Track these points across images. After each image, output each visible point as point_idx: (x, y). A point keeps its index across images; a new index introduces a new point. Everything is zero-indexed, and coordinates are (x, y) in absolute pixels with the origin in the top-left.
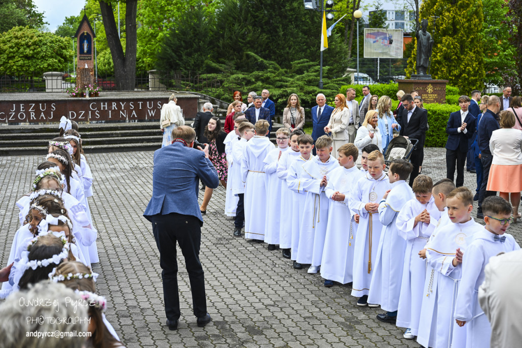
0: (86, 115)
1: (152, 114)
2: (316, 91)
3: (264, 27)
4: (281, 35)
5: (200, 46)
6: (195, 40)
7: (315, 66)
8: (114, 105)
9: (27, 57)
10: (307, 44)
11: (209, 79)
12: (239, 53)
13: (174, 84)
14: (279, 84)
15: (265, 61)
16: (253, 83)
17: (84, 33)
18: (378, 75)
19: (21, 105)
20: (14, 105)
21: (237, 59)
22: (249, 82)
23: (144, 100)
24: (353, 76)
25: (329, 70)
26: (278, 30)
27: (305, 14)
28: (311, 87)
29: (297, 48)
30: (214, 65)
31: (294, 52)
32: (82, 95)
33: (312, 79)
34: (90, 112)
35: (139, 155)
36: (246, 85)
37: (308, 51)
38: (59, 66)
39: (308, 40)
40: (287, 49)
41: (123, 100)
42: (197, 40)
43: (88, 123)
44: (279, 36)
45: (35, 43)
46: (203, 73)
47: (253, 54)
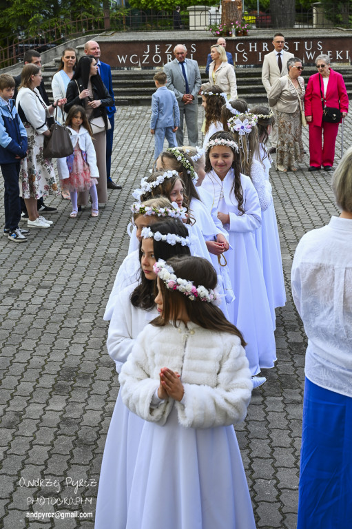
1: (311, 57)
8: (265, 46)
13: (341, 19)
19: (156, 46)
23: (301, 40)
32: (227, 33)
34: (236, 54)
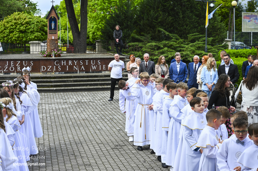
0: (52, 69)
1: (94, 68)
2: (202, 54)
3: (170, 12)
4: (181, 18)
5: (128, 25)
6: (125, 20)
7: (203, 37)
8: (70, 62)
9: (21, 32)
10: (198, 23)
11: (133, 46)
12: (153, 29)
13: (111, 49)
14: (179, 49)
15: (170, 34)
16: (162, 48)
17: (52, 17)
18: (252, 43)
19: (12, 62)
20: (7, 62)
21: (152, 33)
22: (159, 48)
23: (89, 59)
24: (230, 44)
25: (213, 40)
26: (179, 14)
27: (198, 4)
28: (200, 51)
29: (192, 25)
30: (137, 37)
31: (189, 28)
32: (50, 56)
33: (201, 46)
34: (55, 66)
35: (84, 94)
36: (158, 50)
37: (199, 27)
38: (42, 37)
39: (199, 21)
40: (185, 26)
41: (76, 59)
42: (126, 21)
43: (53, 74)
44: (180, 18)
45: (27, 23)
46: (130, 42)
47: (162, 30)
